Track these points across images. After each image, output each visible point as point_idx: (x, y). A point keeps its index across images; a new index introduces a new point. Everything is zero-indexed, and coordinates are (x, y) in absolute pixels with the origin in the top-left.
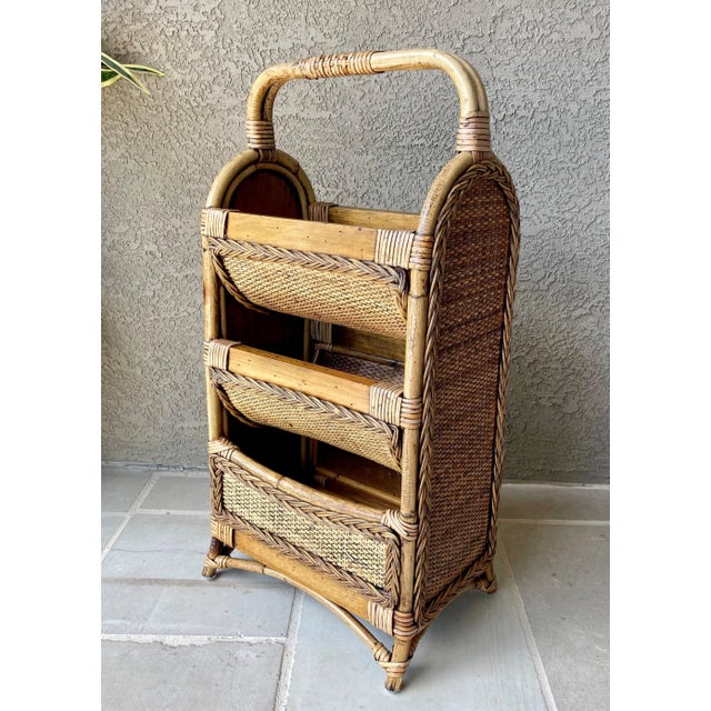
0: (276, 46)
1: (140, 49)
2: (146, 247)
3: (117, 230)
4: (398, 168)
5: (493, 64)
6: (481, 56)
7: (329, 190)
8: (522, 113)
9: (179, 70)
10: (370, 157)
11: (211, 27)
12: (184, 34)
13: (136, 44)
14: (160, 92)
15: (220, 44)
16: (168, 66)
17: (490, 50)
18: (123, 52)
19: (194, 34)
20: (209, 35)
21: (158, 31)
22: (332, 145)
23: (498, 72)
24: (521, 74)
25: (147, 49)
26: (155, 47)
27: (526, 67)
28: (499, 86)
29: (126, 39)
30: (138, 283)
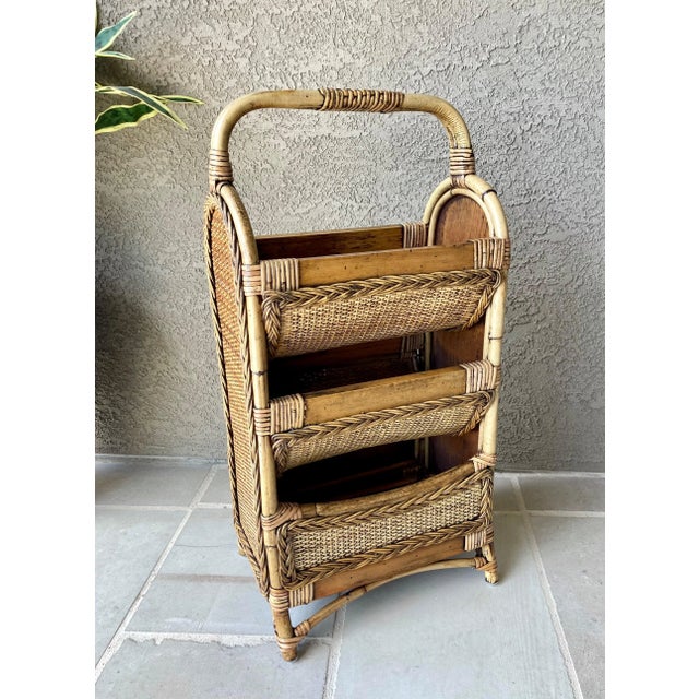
0: (306, 70)
1: (179, 80)
2: (195, 265)
3: (168, 250)
4: (428, 181)
5: (519, 74)
6: (507, 67)
7: (362, 204)
8: (548, 122)
9: (217, 98)
10: (400, 173)
11: (244, 55)
12: (219, 62)
13: (175, 75)
14: (200, 120)
15: (253, 71)
16: (206, 95)
17: (516, 60)
18: (164, 84)
19: (228, 62)
20: (243, 62)
21: (195, 61)
22: (363, 162)
23: (524, 83)
24: (547, 84)
25: (186, 80)
26: (193, 77)
27: (553, 75)
28: (526, 97)
29: (167, 71)
30: (190, 298)
